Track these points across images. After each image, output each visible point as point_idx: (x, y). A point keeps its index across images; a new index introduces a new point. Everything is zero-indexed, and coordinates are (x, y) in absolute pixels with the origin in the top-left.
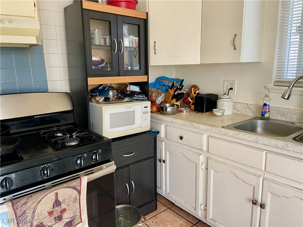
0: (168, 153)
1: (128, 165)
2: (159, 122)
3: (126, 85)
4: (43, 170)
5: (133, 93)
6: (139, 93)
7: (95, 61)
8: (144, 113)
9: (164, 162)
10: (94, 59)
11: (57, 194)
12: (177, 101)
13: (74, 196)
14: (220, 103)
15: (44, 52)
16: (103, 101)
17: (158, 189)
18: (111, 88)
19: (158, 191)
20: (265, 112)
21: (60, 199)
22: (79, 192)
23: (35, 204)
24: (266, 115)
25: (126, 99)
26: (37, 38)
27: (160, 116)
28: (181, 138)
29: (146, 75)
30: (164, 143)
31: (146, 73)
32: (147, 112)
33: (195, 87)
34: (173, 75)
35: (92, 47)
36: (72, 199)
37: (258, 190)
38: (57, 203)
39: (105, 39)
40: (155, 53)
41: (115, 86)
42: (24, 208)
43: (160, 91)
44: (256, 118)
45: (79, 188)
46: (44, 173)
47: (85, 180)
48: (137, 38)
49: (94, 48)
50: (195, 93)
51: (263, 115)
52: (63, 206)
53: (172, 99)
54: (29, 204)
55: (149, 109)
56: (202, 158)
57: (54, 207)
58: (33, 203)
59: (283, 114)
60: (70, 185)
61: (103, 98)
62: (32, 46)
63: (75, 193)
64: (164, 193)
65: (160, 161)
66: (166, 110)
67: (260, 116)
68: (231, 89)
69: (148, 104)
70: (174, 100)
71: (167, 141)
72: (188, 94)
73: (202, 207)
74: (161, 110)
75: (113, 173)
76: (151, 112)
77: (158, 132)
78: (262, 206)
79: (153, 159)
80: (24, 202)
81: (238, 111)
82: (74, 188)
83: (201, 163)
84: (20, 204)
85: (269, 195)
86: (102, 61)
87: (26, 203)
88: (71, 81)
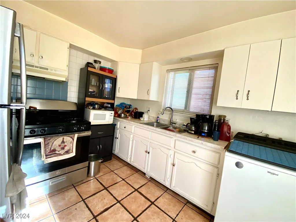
0: (119, 135)
1: (99, 138)
2: (117, 121)
3: (104, 103)
4: (59, 128)
5: (107, 107)
6: (109, 108)
7: (91, 91)
8: (110, 116)
9: (117, 138)
10: (90, 90)
11: (63, 138)
12: (127, 113)
13: (71, 141)
14: (144, 115)
15: (68, 84)
16: (92, 108)
17: (113, 151)
18: (97, 104)
19: (113, 152)
20: (158, 120)
21: (65, 141)
22: (73, 140)
23: (53, 141)
24: (158, 121)
25: (103, 109)
26: (66, 79)
27: (118, 119)
28: (125, 128)
29: (113, 100)
30: (118, 130)
31: (114, 99)
32: (112, 116)
33: (136, 108)
34: (128, 103)
35: (90, 85)
36: (70, 142)
37: (148, 147)
38: (63, 142)
39: (97, 83)
40: (119, 92)
41: (99, 103)
42: (49, 141)
43: (120, 108)
44: (155, 122)
45: (73, 138)
46: (59, 130)
47: (76, 136)
48: (111, 85)
49: (90, 86)
50: (135, 111)
51: (157, 121)
52: (66, 144)
53: (125, 112)
54: (51, 140)
55: (113, 115)
56: (132, 136)
57: (61, 143)
58: (53, 140)
59: (164, 121)
60: (70, 136)
61: (92, 107)
62: (63, 81)
63: (71, 140)
64: (116, 153)
65: (116, 138)
66: (121, 116)
67: (156, 121)
68: (149, 110)
69: (113, 112)
70: (126, 113)
71: (119, 129)
72: (133, 111)
73: (130, 157)
74: (119, 116)
75: (90, 136)
76: (114, 116)
77: (116, 125)
78: (148, 153)
79: (112, 137)
80: (49, 139)
81: (150, 119)
82: (71, 137)
83: (131, 138)
84: (47, 139)
85: (151, 148)
86: (94, 92)
87: (50, 139)
88: (79, 98)
